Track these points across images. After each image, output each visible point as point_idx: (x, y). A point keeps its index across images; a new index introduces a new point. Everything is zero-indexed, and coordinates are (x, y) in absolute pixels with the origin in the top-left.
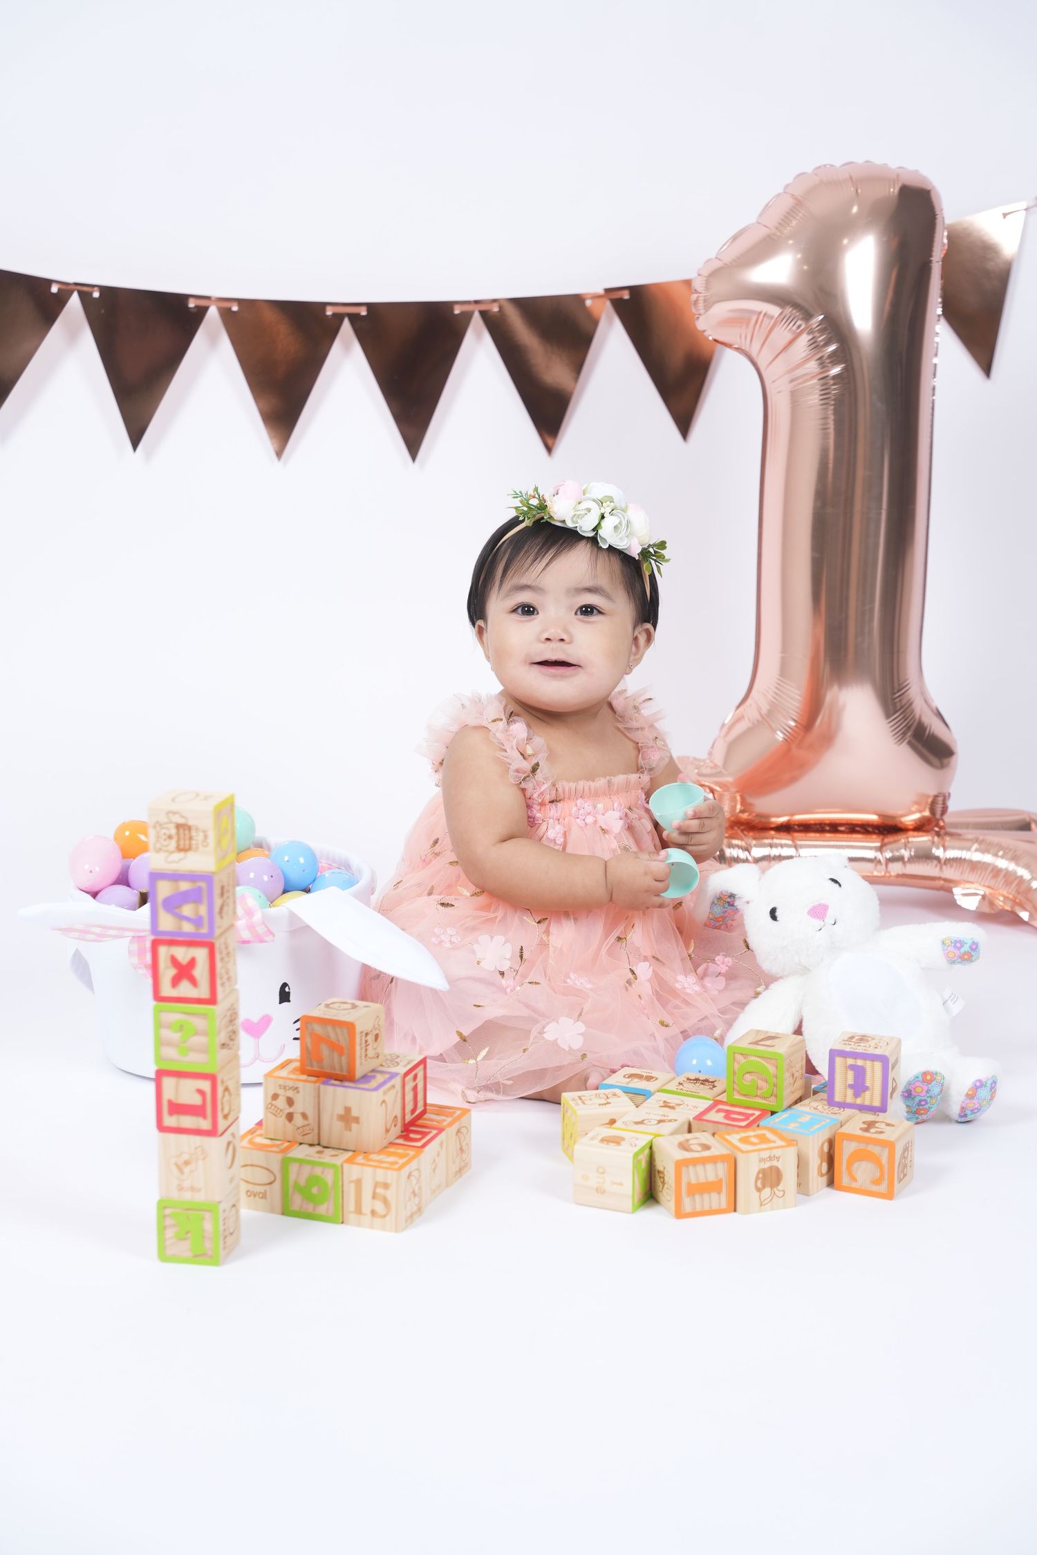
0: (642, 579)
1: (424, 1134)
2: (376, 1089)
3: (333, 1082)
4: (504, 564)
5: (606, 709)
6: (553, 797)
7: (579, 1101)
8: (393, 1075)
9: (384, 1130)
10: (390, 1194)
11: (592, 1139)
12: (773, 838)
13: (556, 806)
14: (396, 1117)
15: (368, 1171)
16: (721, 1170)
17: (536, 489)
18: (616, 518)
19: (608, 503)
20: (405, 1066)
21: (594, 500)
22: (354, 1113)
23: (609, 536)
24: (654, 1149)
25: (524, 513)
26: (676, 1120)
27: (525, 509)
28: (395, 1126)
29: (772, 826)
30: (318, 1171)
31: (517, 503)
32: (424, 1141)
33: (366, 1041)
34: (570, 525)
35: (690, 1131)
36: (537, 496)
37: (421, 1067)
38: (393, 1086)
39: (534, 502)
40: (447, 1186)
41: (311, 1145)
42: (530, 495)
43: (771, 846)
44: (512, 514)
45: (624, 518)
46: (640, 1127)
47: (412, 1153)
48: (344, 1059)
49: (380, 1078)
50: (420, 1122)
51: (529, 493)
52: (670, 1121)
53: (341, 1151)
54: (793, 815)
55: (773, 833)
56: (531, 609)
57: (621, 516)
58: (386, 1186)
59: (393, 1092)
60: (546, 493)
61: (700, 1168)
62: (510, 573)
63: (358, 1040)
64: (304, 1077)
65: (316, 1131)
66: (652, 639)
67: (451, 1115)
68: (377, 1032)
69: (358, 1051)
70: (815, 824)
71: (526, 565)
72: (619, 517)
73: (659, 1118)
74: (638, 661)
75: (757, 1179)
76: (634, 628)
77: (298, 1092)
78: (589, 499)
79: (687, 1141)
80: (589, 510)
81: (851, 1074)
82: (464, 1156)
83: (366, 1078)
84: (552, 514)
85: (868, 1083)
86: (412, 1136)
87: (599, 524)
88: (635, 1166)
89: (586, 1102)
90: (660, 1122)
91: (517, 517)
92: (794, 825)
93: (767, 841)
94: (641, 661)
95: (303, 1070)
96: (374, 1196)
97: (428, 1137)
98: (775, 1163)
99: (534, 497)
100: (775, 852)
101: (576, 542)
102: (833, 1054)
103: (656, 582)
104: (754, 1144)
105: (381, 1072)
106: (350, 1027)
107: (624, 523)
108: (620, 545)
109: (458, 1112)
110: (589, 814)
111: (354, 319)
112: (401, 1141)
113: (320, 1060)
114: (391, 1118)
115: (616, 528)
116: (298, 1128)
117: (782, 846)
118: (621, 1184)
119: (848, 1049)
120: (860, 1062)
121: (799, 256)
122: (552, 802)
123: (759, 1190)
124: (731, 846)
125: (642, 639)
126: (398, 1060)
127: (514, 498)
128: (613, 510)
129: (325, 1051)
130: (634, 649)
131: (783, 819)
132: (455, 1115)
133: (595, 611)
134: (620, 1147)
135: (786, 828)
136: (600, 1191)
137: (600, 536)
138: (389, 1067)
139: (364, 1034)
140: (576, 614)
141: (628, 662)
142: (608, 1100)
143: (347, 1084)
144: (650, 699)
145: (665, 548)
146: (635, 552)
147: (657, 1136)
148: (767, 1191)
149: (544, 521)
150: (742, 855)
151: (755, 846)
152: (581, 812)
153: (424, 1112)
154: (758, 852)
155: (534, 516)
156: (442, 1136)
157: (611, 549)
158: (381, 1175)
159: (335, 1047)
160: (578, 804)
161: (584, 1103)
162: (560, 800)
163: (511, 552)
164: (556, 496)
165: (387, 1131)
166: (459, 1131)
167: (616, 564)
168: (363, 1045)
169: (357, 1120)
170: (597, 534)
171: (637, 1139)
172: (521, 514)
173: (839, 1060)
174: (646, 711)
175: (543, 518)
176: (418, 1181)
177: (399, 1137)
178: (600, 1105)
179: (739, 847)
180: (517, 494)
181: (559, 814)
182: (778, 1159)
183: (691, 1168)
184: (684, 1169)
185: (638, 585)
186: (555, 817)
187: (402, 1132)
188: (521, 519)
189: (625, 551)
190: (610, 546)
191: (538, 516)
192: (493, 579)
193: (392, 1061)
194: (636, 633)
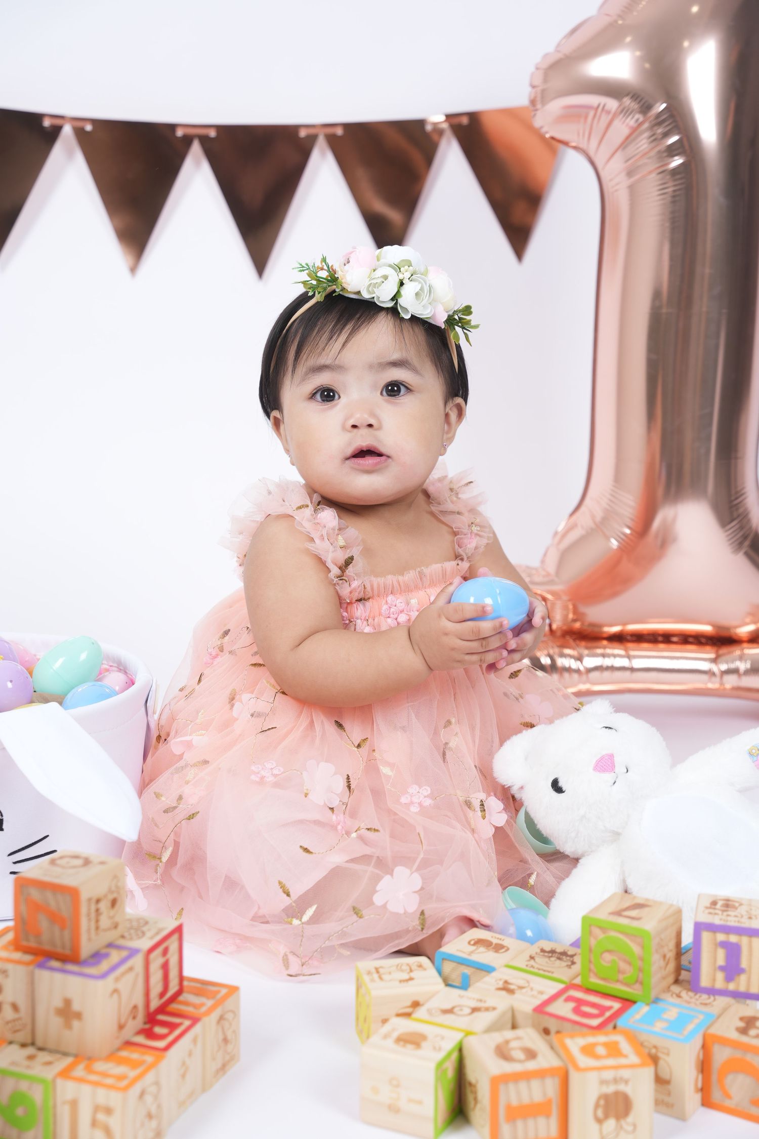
0: (449, 350)
1: (172, 1027)
2: (104, 976)
3: (55, 964)
4: (296, 347)
5: (421, 498)
6: (361, 595)
7: (376, 976)
8: (133, 952)
9: (115, 1027)
10: (114, 1122)
11: (386, 1037)
12: (605, 647)
13: (364, 605)
14: (135, 1007)
15: (86, 1090)
16: (551, 1087)
17: (324, 260)
18: (417, 283)
19: (406, 267)
20: (152, 938)
21: (390, 266)
22: (76, 1007)
23: (410, 305)
24: (465, 1052)
25: (313, 287)
26: (494, 1009)
27: (314, 282)
28: (134, 1018)
29: (605, 635)
30: (24, 1086)
31: (304, 276)
32: (170, 1038)
33: (97, 910)
34: (366, 295)
35: (514, 1027)
36: (325, 267)
37: (176, 936)
38: (131, 969)
39: (323, 274)
40: (204, 1090)
41: (23, 1045)
42: (318, 267)
43: (604, 656)
44: (300, 290)
45: (426, 284)
46: (449, 1019)
47: (149, 1058)
48: (67, 934)
49: (115, 956)
50: (174, 1007)
51: (316, 266)
52: (487, 1009)
53: (58, 1056)
54: (624, 624)
55: (605, 643)
56: (331, 394)
57: (423, 282)
58: (108, 1111)
59: (130, 977)
60: (335, 262)
61: (523, 1085)
62: (304, 356)
63: (84, 910)
64: (18, 955)
65: (29, 1027)
66: (463, 413)
67: (212, 995)
68: (115, 895)
69: (84, 923)
70: (649, 634)
71: (321, 345)
72: (420, 282)
73: (474, 1004)
74: (451, 440)
75: (597, 1106)
76: (446, 403)
77: (7, 976)
78: (385, 265)
79: (507, 1042)
80: (386, 277)
81: (721, 954)
82: (230, 1047)
83: (97, 957)
84: (345, 285)
85: (744, 964)
86: (158, 1030)
87: (398, 292)
88: (438, 1079)
89: (384, 977)
90: (475, 1010)
91: (307, 293)
92: (627, 634)
93: (599, 651)
94: (454, 439)
95: (17, 945)
96: (94, 1123)
97: (177, 1032)
98: (622, 1087)
99: (322, 269)
100: (608, 662)
101: (374, 314)
102: (699, 928)
103: (461, 350)
104: (597, 1057)
105: (119, 948)
106: (73, 893)
107: (426, 289)
108: (423, 312)
109: (224, 991)
110: (402, 612)
111: (205, 141)
112: (141, 1039)
113: (38, 935)
114: (126, 1010)
115: (417, 294)
116: (7, 1023)
117: (615, 656)
118: (420, 1102)
119: (717, 920)
120: (733, 938)
121: (638, 53)
122: (360, 600)
123: (599, 1121)
124: (562, 655)
125: (453, 416)
126: (145, 929)
127: (301, 271)
128: (412, 275)
129: (44, 923)
130: (446, 426)
131: (616, 629)
132: (219, 996)
133: (403, 389)
134: (419, 1052)
135: (619, 639)
136: (394, 1109)
137: (400, 305)
138: (131, 939)
139: (93, 901)
140: (381, 394)
141: (443, 442)
142: (412, 975)
143: (70, 967)
144: (471, 482)
145: (470, 313)
146: (440, 320)
147: (468, 1033)
148: (611, 1123)
149: (337, 294)
150: (574, 664)
151: (588, 656)
152: (392, 610)
153: (180, 992)
154: (590, 662)
155: (325, 289)
156: (198, 1028)
157: (414, 319)
158: (103, 1096)
159: (55, 918)
160: (389, 602)
161: (381, 978)
162: (369, 599)
163: (302, 332)
164: (347, 265)
165: (121, 1027)
166: (221, 1018)
167: (420, 334)
168: (93, 915)
169: (78, 1016)
170: (396, 303)
171: (443, 1038)
172: (310, 288)
173: (706, 936)
174: (466, 495)
175: (334, 291)
176: (156, 1097)
177: (141, 1032)
178: (401, 981)
179: (571, 656)
180: (303, 267)
181: (367, 614)
182: (626, 1082)
183: (511, 1086)
184: (502, 1088)
185: (444, 357)
186: (363, 618)
187: (145, 1023)
188: (310, 294)
189: (430, 321)
190: (412, 316)
191: (329, 289)
192: (286, 363)
193: (137, 930)
194: (448, 409)
